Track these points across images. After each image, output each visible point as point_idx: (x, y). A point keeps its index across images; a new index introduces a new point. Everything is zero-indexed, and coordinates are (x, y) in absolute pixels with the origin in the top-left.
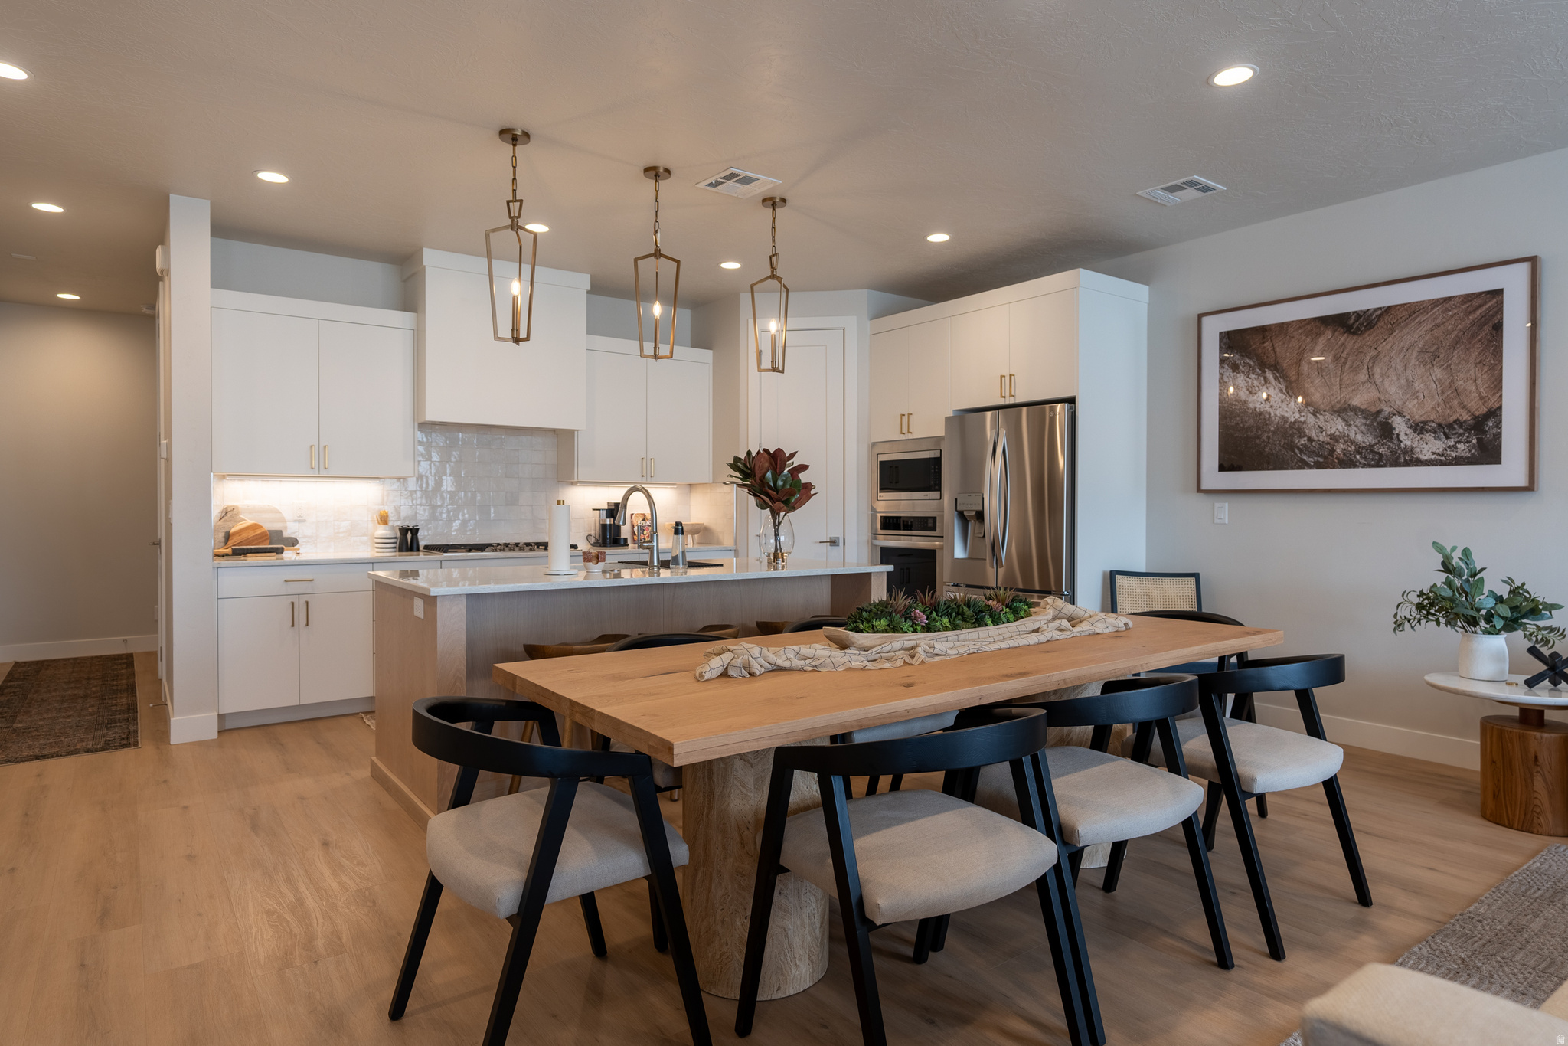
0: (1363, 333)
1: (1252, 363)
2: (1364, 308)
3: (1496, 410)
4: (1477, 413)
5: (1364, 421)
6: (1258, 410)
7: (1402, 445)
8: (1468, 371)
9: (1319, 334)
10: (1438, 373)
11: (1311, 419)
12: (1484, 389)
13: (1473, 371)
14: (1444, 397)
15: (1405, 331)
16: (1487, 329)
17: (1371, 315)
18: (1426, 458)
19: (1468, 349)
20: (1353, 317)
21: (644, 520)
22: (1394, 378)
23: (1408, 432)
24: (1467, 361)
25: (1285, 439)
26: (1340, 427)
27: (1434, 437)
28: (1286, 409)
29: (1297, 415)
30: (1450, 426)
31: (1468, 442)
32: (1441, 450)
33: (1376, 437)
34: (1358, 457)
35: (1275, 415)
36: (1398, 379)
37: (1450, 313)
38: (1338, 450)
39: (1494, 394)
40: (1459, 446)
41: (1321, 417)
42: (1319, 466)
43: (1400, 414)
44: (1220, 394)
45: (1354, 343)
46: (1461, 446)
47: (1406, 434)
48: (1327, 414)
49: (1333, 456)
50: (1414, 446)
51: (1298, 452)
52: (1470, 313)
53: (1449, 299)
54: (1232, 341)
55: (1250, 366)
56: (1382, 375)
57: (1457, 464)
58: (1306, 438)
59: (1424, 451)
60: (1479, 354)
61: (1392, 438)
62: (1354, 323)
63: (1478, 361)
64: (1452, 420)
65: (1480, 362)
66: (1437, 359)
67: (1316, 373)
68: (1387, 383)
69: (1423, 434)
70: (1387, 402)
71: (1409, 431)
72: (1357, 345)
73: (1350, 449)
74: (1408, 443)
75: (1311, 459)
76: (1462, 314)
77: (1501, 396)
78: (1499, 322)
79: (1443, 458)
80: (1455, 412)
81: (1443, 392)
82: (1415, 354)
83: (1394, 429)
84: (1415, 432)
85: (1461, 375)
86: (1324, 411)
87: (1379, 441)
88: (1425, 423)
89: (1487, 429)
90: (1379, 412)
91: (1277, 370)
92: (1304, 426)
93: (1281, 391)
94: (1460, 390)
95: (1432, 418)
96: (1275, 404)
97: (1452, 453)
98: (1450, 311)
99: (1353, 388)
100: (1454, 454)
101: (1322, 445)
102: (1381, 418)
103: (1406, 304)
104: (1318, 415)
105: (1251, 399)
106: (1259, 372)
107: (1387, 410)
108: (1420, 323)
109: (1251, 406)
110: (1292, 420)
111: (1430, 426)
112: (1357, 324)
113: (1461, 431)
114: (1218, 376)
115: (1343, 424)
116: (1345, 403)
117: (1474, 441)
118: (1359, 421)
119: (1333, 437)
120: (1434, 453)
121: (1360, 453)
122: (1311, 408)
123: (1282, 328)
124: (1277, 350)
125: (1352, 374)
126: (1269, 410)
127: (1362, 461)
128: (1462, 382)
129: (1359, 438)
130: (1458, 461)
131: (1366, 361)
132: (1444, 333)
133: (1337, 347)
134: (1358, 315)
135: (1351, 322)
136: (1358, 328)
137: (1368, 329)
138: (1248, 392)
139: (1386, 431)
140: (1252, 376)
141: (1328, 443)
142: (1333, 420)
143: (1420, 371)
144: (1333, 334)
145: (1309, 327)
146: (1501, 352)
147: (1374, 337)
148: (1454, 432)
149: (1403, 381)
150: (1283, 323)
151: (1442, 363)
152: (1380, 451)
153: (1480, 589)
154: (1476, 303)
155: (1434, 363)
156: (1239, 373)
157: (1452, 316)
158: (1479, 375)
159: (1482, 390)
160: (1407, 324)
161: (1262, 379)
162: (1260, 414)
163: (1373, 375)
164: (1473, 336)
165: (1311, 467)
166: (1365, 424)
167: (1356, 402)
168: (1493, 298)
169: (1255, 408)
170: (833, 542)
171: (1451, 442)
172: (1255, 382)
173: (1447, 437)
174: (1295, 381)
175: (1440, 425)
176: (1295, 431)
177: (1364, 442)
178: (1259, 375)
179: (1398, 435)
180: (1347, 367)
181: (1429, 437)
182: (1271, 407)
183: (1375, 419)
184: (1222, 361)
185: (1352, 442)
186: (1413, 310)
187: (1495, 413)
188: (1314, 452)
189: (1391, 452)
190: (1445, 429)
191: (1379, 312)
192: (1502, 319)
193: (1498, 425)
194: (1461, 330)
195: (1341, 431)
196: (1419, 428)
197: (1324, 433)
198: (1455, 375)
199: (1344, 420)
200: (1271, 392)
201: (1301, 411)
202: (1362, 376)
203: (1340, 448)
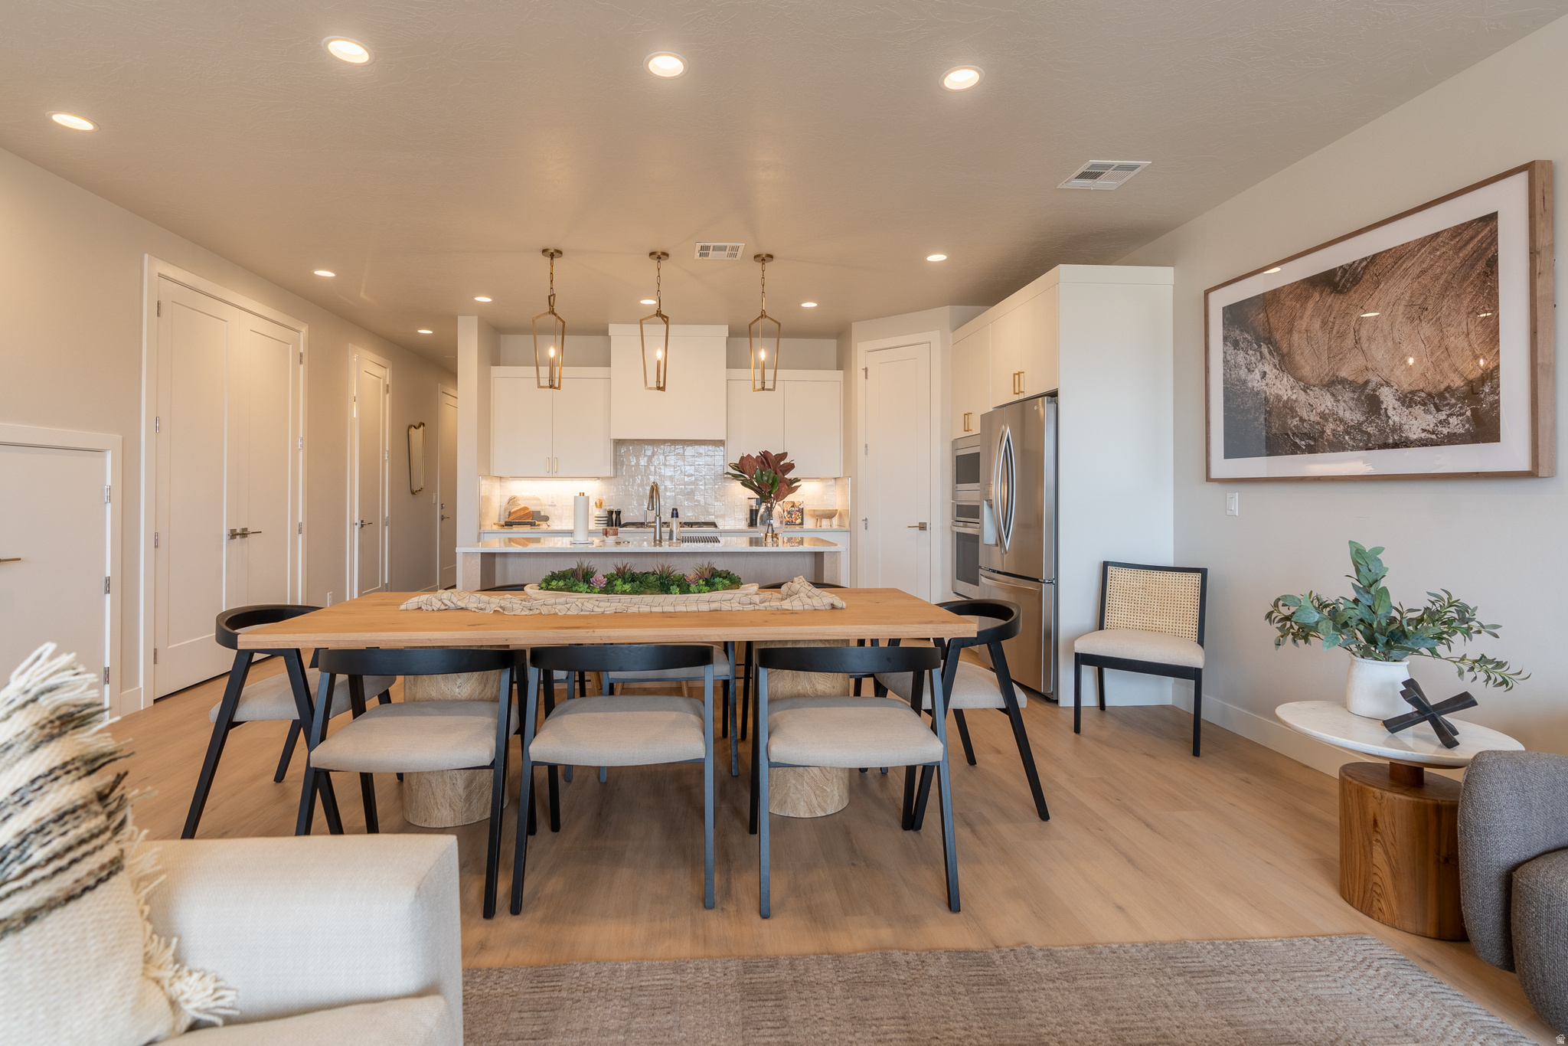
0: (1349, 290)
1: (1249, 338)
2: (1349, 261)
3: (1492, 371)
4: (1471, 377)
5: (1352, 395)
6: (1255, 389)
7: (1391, 422)
8: (1460, 323)
9: (1308, 298)
10: (1427, 329)
11: (1302, 396)
12: (1478, 345)
13: (1465, 323)
14: (1434, 359)
15: (1391, 283)
17: (1357, 268)
18: (1415, 437)
19: (1458, 296)
20: (1339, 273)
21: (793, 506)
22: (1381, 341)
23: (1396, 406)
24: (1458, 311)
25: (1279, 420)
26: (1329, 404)
27: (1424, 410)
28: (1280, 386)
29: (1290, 392)
30: (1441, 395)
31: (1461, 415)
32: (1431, 426)
33: (1364, 413)
34: (1347, 438)
35: (1271, 394)
36: (1385, 341)
37: (1438, 253)
38: (1327, 431)
39: (1491, 349)
40: (1451, 420)
41: (1311, 393)
42: (1309, 450)
43: (1388, 384)
44: (1224, 374)
45: (1341, 304)
46: (1453, 420)
47: (1394, 409)
48: (1317, 389)
49: (1323, 438)
50: (1403, 422)
51: (1291, 435)
52: (1461, 249)
53: (1437, 235)
54: (1235, 314)
55: (1248, 341)
56: (1369, 339)
57: (1450, 443)
58: (1298, 419)
59: (1414, 428)
60: (1472, 300)
61: (1380, 414)
62: (1340, 280)
63: (1470, 310)
64: (1442, 387)
65: (1473, 311)
66: (1425, 313)
67: (1306, 343)
68: (1373, 347)
69: (1411, 407)
70: (1374, 370)
71: (1397, 404)
72: (1344, 305)
73: (1339, 429)
74: (1397, 419)
75: (1303, 443)
76: (1451, 252)
77: (1498, 352)
78: (1493, 256)
79: (1434, 437)
80: (1446, 377)
81: (1432, 354)
82: (1401, 309)
83: (1382, 402)
84: (1403, 406)
85: (1452, 330)
86: (1314, 386)
87: (1367, 418)
88: (1413, 393)
89: (1482, 396)
90: (1367, 383)
91: (1270, 343)
92: (1296, 404)
93: (1275, 366)
94: (1450, 349)
95: (1421, 387)
96: (1270, 382)
97: (1443, 429)
98: (1438, 250)
99: (1340, 356)
100: (1445, 431)
101: (1312, 425)
102: (1368, 391)
103: (1391, 249)
104: (1308, 391)
105: (1249, 377)
106: (1256, 347)
107: (1375, 380)
108: (1408, 270)
109: (1249, 385)
110: (1285, 398)
111: (1419, 397)
112: (1343, 281)
113: (1453, 401)
114: (1222, 355)
115: (1332, 400)
116: (1333, 375)
117: (1469, 413)
118: (1348, 395)
119: (1323, 416)
120: (1424, 430)
121: (1349, 433)
122: (1302, 384)
123: (1275, 295)
124: (1271, 320)
125: (1339, 340)
126: (1265, 388)
127: (1351, 443)
128: (1452, 338)
129: (1348, 416)
130: (1452, 439)
131: (1353, 323)
132: (1431, 278)
133: (1324, 310)
134: (1344, 270)
135: (1338, 279)
136: (1344, 286)
137: (1355, 285)
138: (1246, 370)
139: (1373, 405)
140: (1250, 352)
141: (1318, 423)
142: (1322, 395)
143: (1408, 329)
144: (1321, 296)
145: (1299, 291)
146: (1497, 294)
147: (1360, 294)
148: (1445, 403)
149: (1390, 344)
150: (1275, 290)
151: (1431, 317)
152: (1369, 429)
153: (1385, 601)
154: (1466, 236)
155: (1422, 317)
156: (1238, 350)
157: (1440, 257)
158: (1472, 327)
159: (1476, 346)
160: (1393, 274)
161: (1258, 354)
162: (1258, 393)
163: (1359, 339)
164: (1464, 279)
165: (1303, 452)
166: (1353, 399)
167: (1344, 372)
168: (1486, 226)
169: (1253, 387)
170: (922, 527)
171: (1442, 416)
172: (1253, 358)
173: (1438, 410)
174: (1287, 354)
175: (1429, 395)
176: (1288, 411)
177: (1352, 420)
178: (1255, 350)
179: (1386, 409)
180: (1335, 332)
181: (1418, 410)
182: (1267, 385)
183: (1362, 392)
184: (1225, 339)
185: (1341, 420)
186: (1398, 255)
187: (1491, 376)
188: (1305, 434)
189: (1379, 431)
190: (1436, 399)
191: (1364, 263)
192: (1497, 251)
193: (1495, 390)
194: (1450, 273)
195: (1330, 408)
196: (1408, 400)
197: (1314, 411)
198: (1444, 330)
199: (1333, 395)
200: (1267, 368)
201: (1292, 388)
202: (1349, 342)
203: (1329, 428)
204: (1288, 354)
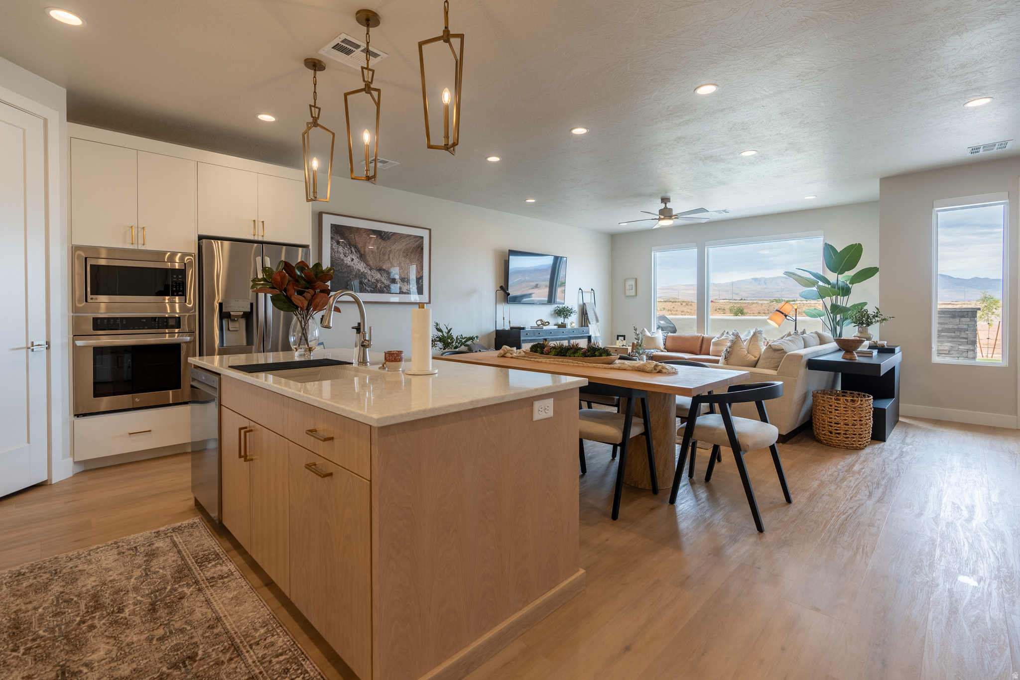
0: (386, 240)
1: (345, 242)
2: (387, 231)
3: (422, 276)
4: (418, 277)
5: (387, 275)
6: (348, 264)
7: (398, 286)
8: (416, 262)
9: (371, 237)
10: (408, 261)
11: (369, 272)
15: (399, 243)
16: (420, 249)
17: (389, 234)
18: (405, 291)
19: (415, 254)
20: (383, 233)
24: (415, 258)
25: (359, 279)
26: (379, 277)
27: (407, 284)
28: (359, 266)
29: (364, 270)
30: (411, 281)
31: (415, 286)
33: (390, 282)
34: (384, 289)
35: (355, 268)
36: (397, 261)
37: (411, 241)
39: (421, 271)
42: (372, 292)
43: (398, 274)
44: (331, 254)
45: (384, 243)
46: (414, 288)
48: (374, 270)
49: (376, 288)
50: (402, 286)
51: (364, 285)
52: (416, 242)
53: (411, 235)
54: (337, 230)
55: (345, 244)
56: (393, 259)
58: (367, 280)
59: (404, 289)
60: (418, 257)
61: (395, 283)
65: (418, 260)
67: (371, 253)
68: (394, 262)
69: (404, 282)
70: (394, 269)
71: (400, 281)
72: (385, 245)
73: (381, 286)
75: (369, 289)
76: (413, 242)
77: (423, 272)
79: (409, 292)
80: (412, 276)
82: (401, 252)
83: (396, 279)
84: (402, 282)
88: (404, 278)
89: (420, 283)
90: (391, 272)
91: (356, 248)
92: (366, 274)
93: (358, 258)
95: (407, 277)
96: (355, 263)
97: (412, 290)
99: (384, 261)
101: (373, 283)
102: (392, 275)
103: (399, 233)
104: (371, 271)
105: (345, 259)
106: (349, 247)
107: (394, 272)
108: (403, 242)
109: (345, 262)
110: (362, 271)
111: (406, 280)
112: (384, 236)
113: (414, 283)
114: (330, 245)
115: (380, 275)
116: (381, 267)
117: (417, 287)
118: (385, 275)
119: (377, 280)
120: (407, 290)
121: (386, 288)
122: (368, 267)
123: (358, 230)
124: (356, 239)
125: (383, 256)
126: (353, 265)
127: (386, 291)
129: (385, 282)
130: (413, 293)
131: (387, 252)
132: (409, 247)
133: (378, 244)
134: (386, 233)
135: (382, 235)
136: (385, 238)
137: (388, 239)
138: (343, 255)
140: (346, 249)
141: (375, 283)
142: (376, 273)
143: (403, 259)
144: (376, 238)
145: (368, 233)
146: (423, 258)
147: (390, 243)
150: (358, 228)
151: (409, 258)
152: (392, 287)
154: (417, 239)
155: (407, 257)
156: (340, 245)
158: (418, 264)
159: (419, 269)
160: (399, 241)
162: (349, 266)
163: (390, 258)
164: (417, 250)
165: (369, 292)
167: (384, 267)
168: (421, 239)
172: (347, 251)
173: (410, 284)
175: (408, 280)
176: (363, 276)
177: (387, 283)
178: (349, 249)
180: (381, 253)
182: (354, 264)
184: (332, 238)
185: (383, 283)
186: (402, 236)
188: (370, 286)
189: (395, 288)
191: (391, 234)
192: (423, 247)
193: (423, 282)
194: (413, 248)
196: (403, 280)
197: (373, 278)
198: (412, 263)
200: (354, 257)
201: (365, 268)
202: (386, 257)
203: (379, 285)
204: (364, 254)
